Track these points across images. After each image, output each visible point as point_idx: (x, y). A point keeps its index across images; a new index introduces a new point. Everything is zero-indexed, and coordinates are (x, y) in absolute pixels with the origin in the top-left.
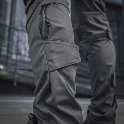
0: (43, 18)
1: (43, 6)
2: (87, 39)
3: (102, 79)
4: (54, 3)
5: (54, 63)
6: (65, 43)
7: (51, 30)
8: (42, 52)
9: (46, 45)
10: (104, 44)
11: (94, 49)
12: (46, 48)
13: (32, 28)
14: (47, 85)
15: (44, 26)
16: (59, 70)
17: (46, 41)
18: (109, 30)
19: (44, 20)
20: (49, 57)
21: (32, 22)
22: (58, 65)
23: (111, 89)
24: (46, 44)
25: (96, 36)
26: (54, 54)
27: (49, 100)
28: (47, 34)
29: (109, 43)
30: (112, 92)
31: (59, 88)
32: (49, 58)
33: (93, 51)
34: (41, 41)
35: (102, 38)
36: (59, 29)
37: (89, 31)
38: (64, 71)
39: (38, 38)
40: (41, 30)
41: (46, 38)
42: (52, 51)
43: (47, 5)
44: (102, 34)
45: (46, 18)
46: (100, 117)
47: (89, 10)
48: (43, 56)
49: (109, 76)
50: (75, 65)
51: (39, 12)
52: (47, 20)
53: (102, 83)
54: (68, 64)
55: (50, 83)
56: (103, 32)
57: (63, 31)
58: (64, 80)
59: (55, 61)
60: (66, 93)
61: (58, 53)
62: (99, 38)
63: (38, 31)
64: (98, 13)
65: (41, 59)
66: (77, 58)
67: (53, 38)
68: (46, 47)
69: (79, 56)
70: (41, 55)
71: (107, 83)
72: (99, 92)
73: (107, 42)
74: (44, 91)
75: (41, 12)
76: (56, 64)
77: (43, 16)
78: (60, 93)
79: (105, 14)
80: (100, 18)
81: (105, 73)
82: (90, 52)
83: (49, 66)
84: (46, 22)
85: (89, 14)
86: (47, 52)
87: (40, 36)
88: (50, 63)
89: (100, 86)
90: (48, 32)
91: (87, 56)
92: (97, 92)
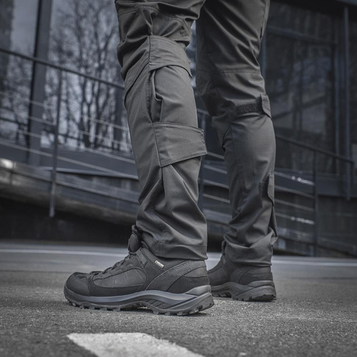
0: (152, 90)
1: (151, 72)
2: (224, 112)
3: (248, 186)
4: (167, 66)
5: (168, 155)
6: (184, 127)
7: (163, 108)
8: (150, 139)
9: (157, 130)
10: (253, 123)
11: (236, 132)
12: (157, 134)
13: (135, 104)
14: (158, 185)
15: (153, 102)
16: (175, 165)
17: (157, 124)
18: (265, 96)
19: (154, 93)
20: (161, 146)
21: (135, 94)
22: (174, 158)
23: (265, 203)
24: (157, 128)
25: (239, 108)
26: (168, 142)
27: (161, 206)
28: (158, 115)
29: (262, 120)
30: (267, 208)
31: (175, 190)
32: (162, 149)
33: (234, 136)
34: (150, 125)
35: (250, 112)
36: (175, 106)
37: (228, 99)
38: (182, 166)
39: (145, 120)
40: (149, 108)
41: (157, 119)
42: (165, 139)
43: (157, 70)
44: (251, 105)
45: (156, 90)
46: (243, 251)
47: (229, 62)
48: (153, 145)
49: (261, 181)
50: (198, 158)
51: (146, 80)
52: (158, 94)
53: (248, 191)
54: (187, 157)
55: (162, 182)
56: (252, 101)
57: (181, 109)
58: (181, 179)
59: (169, 153)
60: (185, 196)
61: (173, 141)
62: (245, 113)
63: (146, 110)
64: (245, 66)
65: (150, 149)
66: (201, 149)
67: (166, 119)
68: (157, 132)
69: (204, 145)
70: (150, 143)
71: (257, 192)
72: (242, 208)
73: (258, 119)
74: (154, 193)
75: (149, 80)
76: (171, 157)
77: (152, 87)
78: (176, 196)
79: (258, 68)
80: (247, 75)
81: (254, 174)
82: (229, 137)
83: (161, 159)
84: (157, 97)
85: (228, 69)
86: (158, 140)
87: (148, 116)
88: (163, 156)
89: (246, 197)
90: (159, 111)
91: (223, 144)
92: (239, 208)
